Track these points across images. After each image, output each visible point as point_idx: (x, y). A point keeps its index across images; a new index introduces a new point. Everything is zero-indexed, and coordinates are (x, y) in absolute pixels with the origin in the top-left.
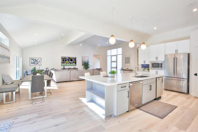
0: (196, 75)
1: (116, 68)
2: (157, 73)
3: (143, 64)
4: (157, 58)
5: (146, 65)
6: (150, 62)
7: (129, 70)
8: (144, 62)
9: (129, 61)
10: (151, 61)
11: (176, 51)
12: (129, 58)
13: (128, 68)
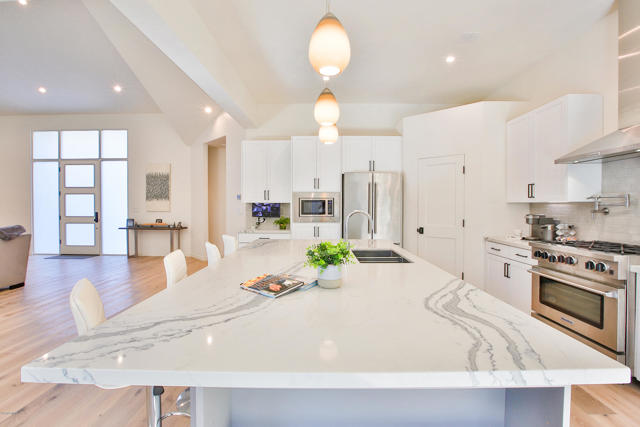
0: (421, 231)
1: (96, 220)
2: (317, 233)
3: (259, 200)
4: (317, 183)
5: (269, 205)
6: (294, 194)
7: (168, 228)
8: (267, 194)
9: (168, 189)
10: (295, 190)
11: (372, 166)
12: (165, 179)
13: (161, 221)
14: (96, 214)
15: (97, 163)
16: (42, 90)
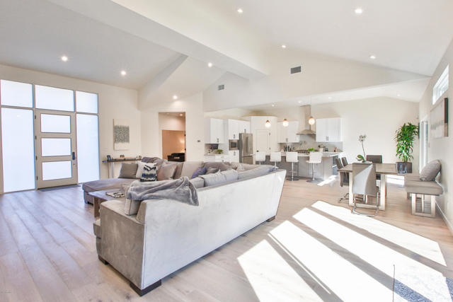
6: (229, 140)
7: (129, 160)
9: (128, 136)
12: (126, 129)
13: (123, 156)
14: (74, 153)
15: (73, 115)
16: (65, 59)
